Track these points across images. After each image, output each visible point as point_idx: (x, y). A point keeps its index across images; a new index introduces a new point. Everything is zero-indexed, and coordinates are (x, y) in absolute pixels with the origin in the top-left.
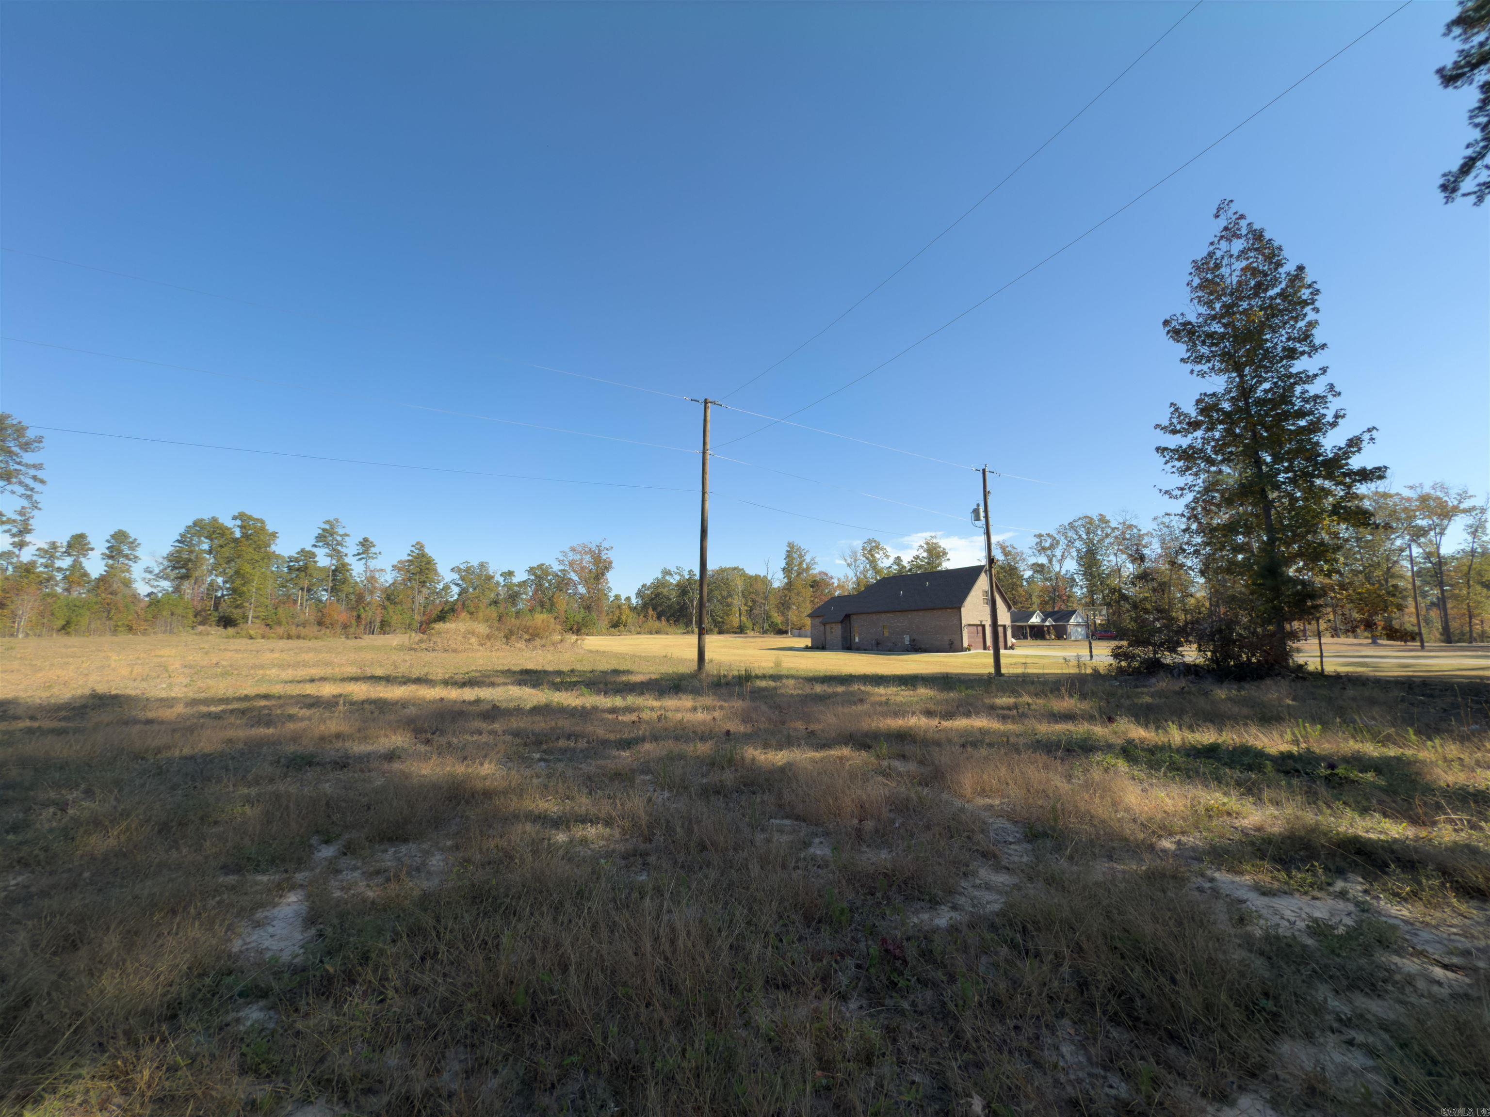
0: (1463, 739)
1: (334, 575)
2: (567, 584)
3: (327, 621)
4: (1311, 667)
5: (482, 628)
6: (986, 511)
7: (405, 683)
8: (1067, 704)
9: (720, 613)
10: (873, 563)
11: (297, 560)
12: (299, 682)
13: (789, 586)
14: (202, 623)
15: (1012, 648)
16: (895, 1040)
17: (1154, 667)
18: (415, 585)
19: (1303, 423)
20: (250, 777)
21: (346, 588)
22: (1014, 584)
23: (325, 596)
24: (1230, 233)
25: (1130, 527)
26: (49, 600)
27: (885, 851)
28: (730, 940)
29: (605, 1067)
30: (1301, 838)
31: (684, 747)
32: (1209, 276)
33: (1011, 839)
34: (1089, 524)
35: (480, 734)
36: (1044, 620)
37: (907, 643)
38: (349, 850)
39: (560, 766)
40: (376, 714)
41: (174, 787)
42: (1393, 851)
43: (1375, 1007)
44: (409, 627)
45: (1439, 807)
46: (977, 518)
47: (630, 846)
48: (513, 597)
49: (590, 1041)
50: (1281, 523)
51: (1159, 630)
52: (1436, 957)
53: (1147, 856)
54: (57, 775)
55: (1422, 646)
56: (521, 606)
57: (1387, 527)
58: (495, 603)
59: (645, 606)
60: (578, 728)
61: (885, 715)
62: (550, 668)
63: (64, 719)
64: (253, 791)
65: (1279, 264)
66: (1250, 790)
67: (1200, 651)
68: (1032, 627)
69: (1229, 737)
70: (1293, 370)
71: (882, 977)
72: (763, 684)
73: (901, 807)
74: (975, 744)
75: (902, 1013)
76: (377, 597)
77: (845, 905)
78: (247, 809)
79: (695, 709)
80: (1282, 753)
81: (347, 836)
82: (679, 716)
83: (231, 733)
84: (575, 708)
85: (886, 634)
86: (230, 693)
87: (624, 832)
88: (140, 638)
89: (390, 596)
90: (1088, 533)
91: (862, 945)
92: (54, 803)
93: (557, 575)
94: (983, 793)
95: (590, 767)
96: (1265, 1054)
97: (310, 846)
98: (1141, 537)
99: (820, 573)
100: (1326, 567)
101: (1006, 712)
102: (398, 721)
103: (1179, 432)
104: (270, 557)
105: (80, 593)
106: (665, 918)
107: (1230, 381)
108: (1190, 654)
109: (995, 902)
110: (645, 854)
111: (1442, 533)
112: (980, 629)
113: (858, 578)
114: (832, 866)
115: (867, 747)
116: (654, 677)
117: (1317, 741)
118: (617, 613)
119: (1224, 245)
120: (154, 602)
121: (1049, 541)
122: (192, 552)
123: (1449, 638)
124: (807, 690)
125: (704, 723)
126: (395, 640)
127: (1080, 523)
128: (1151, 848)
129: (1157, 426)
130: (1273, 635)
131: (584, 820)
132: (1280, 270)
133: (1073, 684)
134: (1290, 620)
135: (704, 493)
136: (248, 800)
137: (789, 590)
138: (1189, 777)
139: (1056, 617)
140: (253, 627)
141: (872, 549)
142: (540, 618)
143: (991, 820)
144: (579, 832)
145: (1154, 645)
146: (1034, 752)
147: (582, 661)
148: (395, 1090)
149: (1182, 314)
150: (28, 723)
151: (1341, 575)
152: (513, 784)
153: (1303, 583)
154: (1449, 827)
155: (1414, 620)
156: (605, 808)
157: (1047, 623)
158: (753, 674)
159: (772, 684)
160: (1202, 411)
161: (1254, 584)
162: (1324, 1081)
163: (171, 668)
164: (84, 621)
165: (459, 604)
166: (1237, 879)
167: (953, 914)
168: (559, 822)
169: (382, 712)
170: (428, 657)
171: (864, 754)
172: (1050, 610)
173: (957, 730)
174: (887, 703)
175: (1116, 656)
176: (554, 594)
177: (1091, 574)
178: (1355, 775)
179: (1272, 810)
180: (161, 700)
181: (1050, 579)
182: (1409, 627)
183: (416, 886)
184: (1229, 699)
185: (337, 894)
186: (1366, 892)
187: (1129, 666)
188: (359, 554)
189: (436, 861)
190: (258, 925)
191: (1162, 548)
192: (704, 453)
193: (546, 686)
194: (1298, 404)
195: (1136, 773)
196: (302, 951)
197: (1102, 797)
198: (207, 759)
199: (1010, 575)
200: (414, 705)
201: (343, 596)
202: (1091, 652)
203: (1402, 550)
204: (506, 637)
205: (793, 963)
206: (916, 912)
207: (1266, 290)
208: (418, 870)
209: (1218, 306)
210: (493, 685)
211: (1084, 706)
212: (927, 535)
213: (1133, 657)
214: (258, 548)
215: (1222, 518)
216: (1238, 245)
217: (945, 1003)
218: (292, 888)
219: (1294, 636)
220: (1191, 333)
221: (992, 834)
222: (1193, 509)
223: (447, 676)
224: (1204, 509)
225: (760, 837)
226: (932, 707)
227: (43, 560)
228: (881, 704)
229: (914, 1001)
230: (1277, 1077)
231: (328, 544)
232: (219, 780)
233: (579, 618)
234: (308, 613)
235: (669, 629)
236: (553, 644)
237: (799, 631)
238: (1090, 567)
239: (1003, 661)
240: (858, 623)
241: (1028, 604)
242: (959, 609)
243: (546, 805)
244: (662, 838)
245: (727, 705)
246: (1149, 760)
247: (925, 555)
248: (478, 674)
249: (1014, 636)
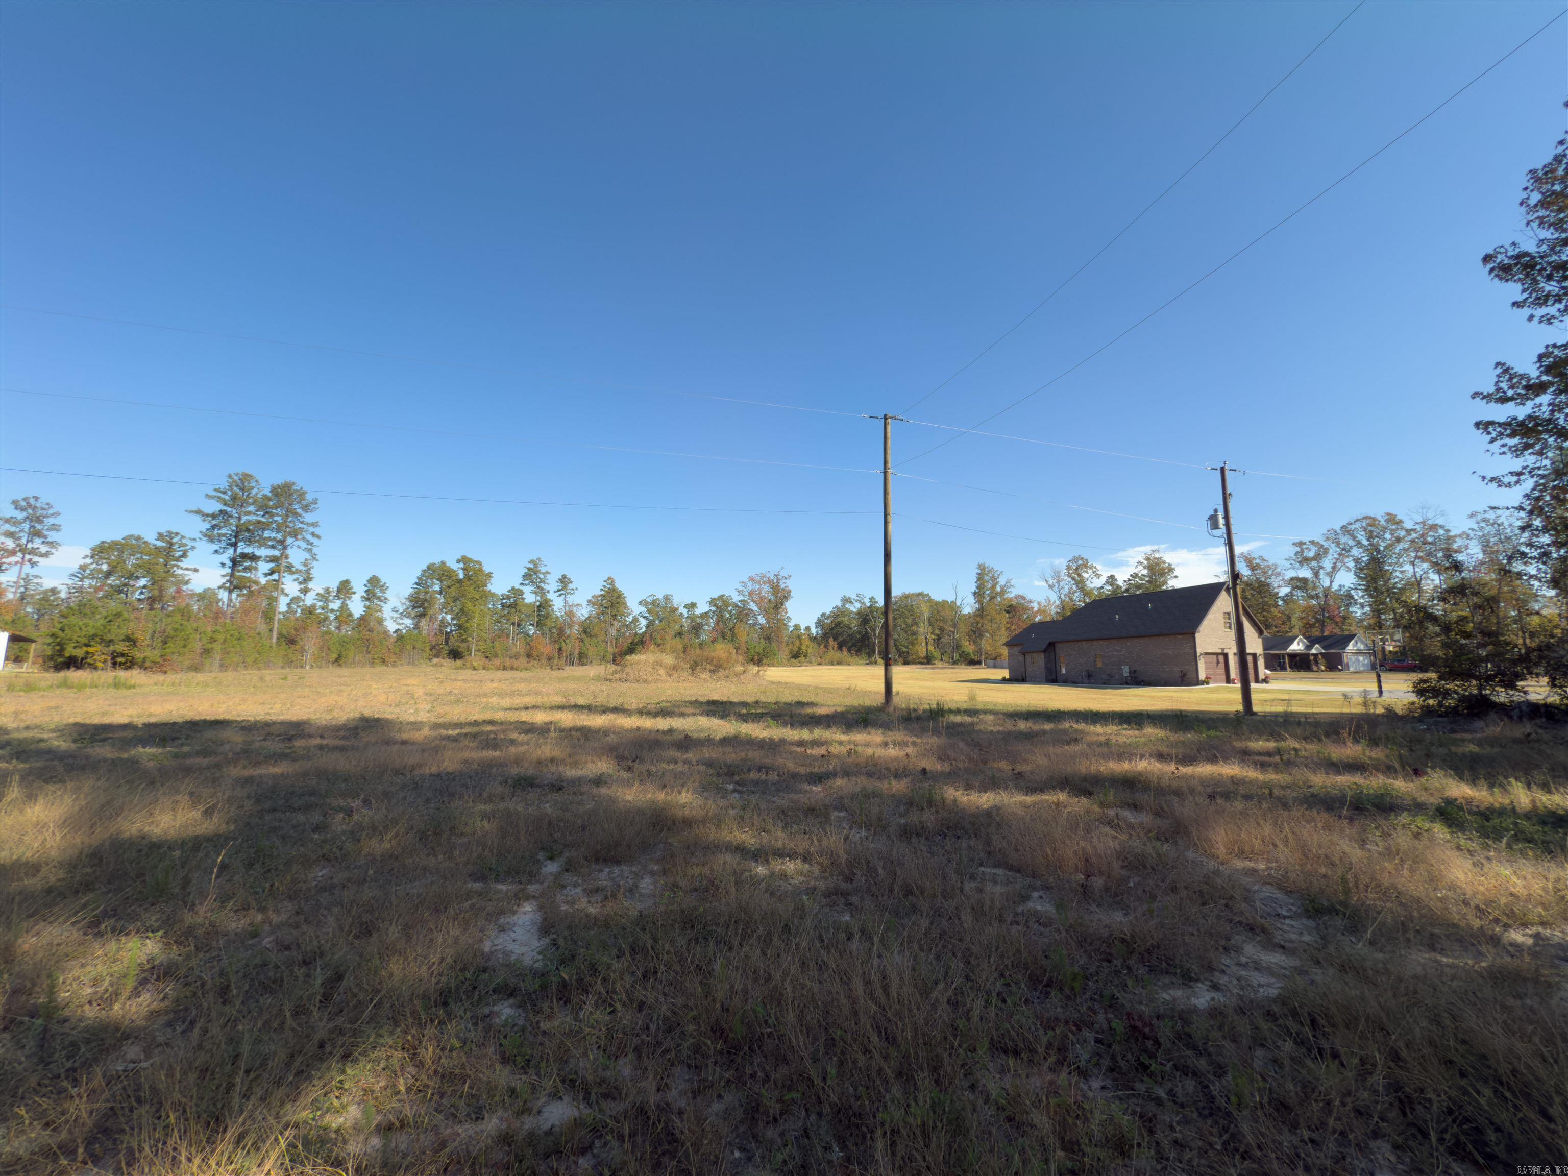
1: (539, 611)
2: (747, 614)
3: (535, 654)
5: (669, 660)
6: (1227, 517)
7: (604, 712)
8: (1351, 750)
9: (905, 643)
10: (1080, 584)
11: (509, 598)
12: (516, 709)
13: (981, 612)
14: (437, 656)
15: (1265, 681)
16: (1151, 1132)
17: (1480, 706)
18: (608, 618)
20: (485, 795)
21: (550, 623)
22: (1266, 603)
23: (531, 630)
25: (1434, 527)
26: (327, 637)
27: (1120, 913)
28: (948, 994)
29: (826, 1109)
31: (878, 784)
32: (1557, 188)
33: (1284, 913)
34: (1371, 526)
35: (676, 763)
36: (1309, 647)
37: (1126, 674)
39: (754, 799)
40: (582, 741)
41: (428, 801)
44: (603, 659)
46: (1215, 526)
47: (830, 885)
48: (696, 629)
49: (809, 1079)
51: (1486, 659)
53: (1487, 950)
54: (343, 785)
56: (703, 637)
58: (680, 634)
59: (825, 636)
60: (768, 761)
61: (1107, 757)
62: (735, 700)
63: (343, 738)
64: (488, 807)
67: (1554, 686)
68: (1293, 656)
71: (1129, 1056)
72: (958, 719)
73: (1136, 863)
74: (1227, 796)
75: (1159, 1102)
76: (576, 630)
77: (1077, 970)
78: (485, 823)
79: (886, 744)
81: (567, 854)
82: (870, 751)
83: (467, 755)
84: (763, 740)
85: (1099, 665)
86: (462, 719)
87: (823, 869)
88: (391, 669)
89: (587, 630)
90: (1370, 538)
91: (1101, 1017)
92: (341, 809)
93: (737, 606)
94: (1241, 854)
95: (783, 801)
97: (538, 861)
98: (1449, 538)
99: (1017, 597)
101: (1267, 759)
102: (601, 748)
103: (1512, 399)
104: (487, 596)
105: (347, 631)
106: (876, 961)
108: (1538, 690)
109: (1269, 985)
110: (845, 894)
112: (1221, 658)
113: (1062, 602)
114: (1057, 925)
115: (1089, 794)
116: (839, 709)
118: (797, 643)
120: (400, 637)
121: (1314, 550)
122: (426, 593)
124: (1009, 726)
125: (896, 759)
126: (592, 671)
127: (1358, 525)
128: (1495, 940)
129: (1475, 395)
131: (780, 854)
133: (1359, 727)
135: (886, 515)
136: (484, 816)
137: (981, 616)
138: (1550, 852)
139: (1325, 643)
140: (476, 659)
141: (1078, 568)
142: (721, 650)
143: (1256, 888)
144: (778, 866)
145: (1479, 678)
146: (1310, 807)
147: (765, 692)
148: (631, 1098)
149: (1514, 244)
150: (318, 741)
152: (710, 814)
156: (801, 844)
157: (1314, 651)
158: (946, 707)
159: (968, 719)
160: (1549, 369)
163: (416, 695)
164: (351, 654)
165: (648, 636)
167: (1217, 995)
168: (758, 855)
169: (587, 739)
170: (623, 687)
171: (1084, 801)
172: (1318, 634)
173: (1200, 778)
174: (1107, 743)
175: (1420, 692)
176: (735, 624)
177: (1376, 589)
180: (411, 723)
181: (1315, 597)
183: (633, 907)
185: (564, 907)
187: (1440, 704)
188: (559, 590)
189: (646, 884)
190: (502, 929)
191: (1484, 552)
192: (885, 472)
193: (733, 717)
195: (1462, 842)
196: (540, 957)
197: (1412, 870)
198: (451, 777)
199: (1260, 593)
200: (614, 733)
201: (546, 629)
202: (1380, 687)
204: (691, 668)
206: (1165, 987)
208: (631, 891)
210: (683, 715)
211: (1378, 754)
212: (1148, 549)
213: (1447, 693)
214: (477, 588)
217: (1213, 1098)
218: (527, 898)
220: (1529, 267)
221: (1258, 904)
222: (1538, 499)
223: (640, 706)
224: (1553, 497)
225: (969, 886)
226: (1164, 749)
227: (320, 604)
228: (1100, 745)
229: (1172, 1090)
231: (533, 582)
232: (461, 797)
233: (760, 649)
234: (518, 647)
235: (850, 660)
236: (736, 675)
237: (994, 662)
238: (1374, 580)
239: (1254, 697)
240: (1062, 652)
241: (1286, 628)
242: (1193, 635)
243: (744, 836)
244: (863, 879)
245: (919, 740)
246: (1483, 827)
247: (1145, 572)
248: (668, 705)
249: (1267, 667)
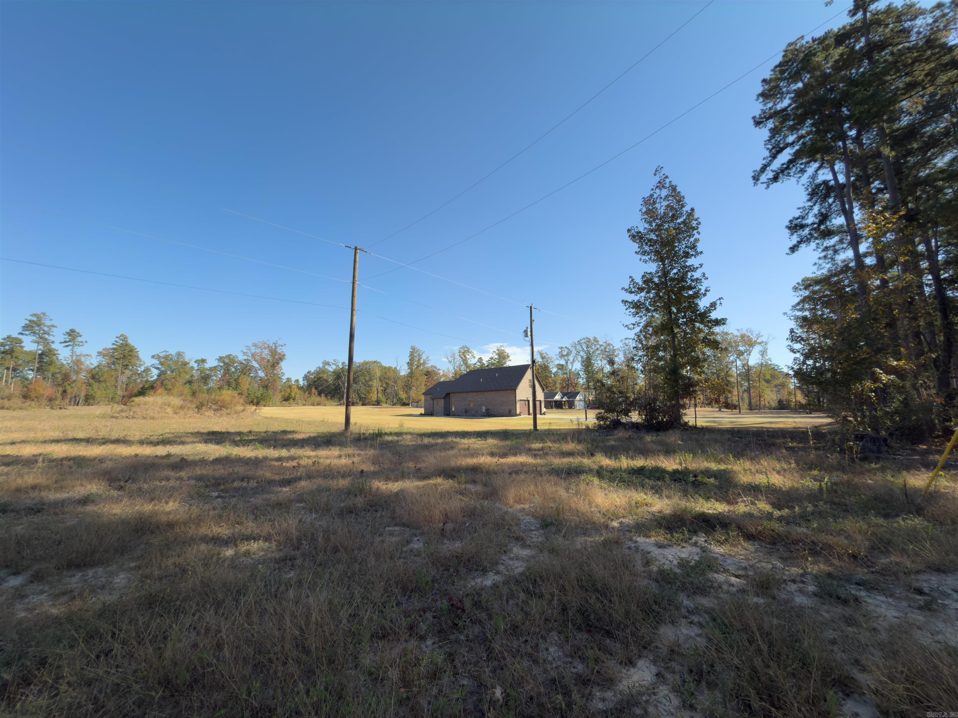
0: (752, 459)
1: (41, 358)
2: (250, 369)
3: (33, 395)
4: (690, 424)
5: (176, 401)
6: (531, 332)
7: (104, 443)
8: (570, 446)
9: (364, 392)
10: (465, 361)
13: (411, 375)
15: (544, 414)
16: (453, 661)
17: (617, 424)
18: (119, 367)
19: (691, 292)
21: (52, 369)
22: (547, 376)
23: (31, 375)
24: (661, 185)
25: (609, 345)
27: (458, 542)
28: (350, 611)
30: (679, 516)
31: (330, 482)
32: (650, 207)
33: (533, 528)
34: (588, 342)
35: (168, 480)
36: (562, 398)
37: (484, 411)
38: (37, 578)
39: (234, 501)
40: (74, 468)
42: (718, 519)
43: (705, 602)
44: (112, 400)
45: (739, 494)
46: (526, 336)
47: (281, 554)
48: (205, 378)
49: (236, 697)
50: (680, 345)
51: (621, 403)
52: (733, 572)
53: (604, 532)
55: (740, 412)
56: (211, 384)
57: (726, 349)
58: (190, 382)
59: (309, 386)
60: (250, 473)
61: (465, 456)
62: (232, 430)
65: (683, 206)
66: (657, 491)
67: (640, 415)
68: (556, 402)
69: (649, 463)
70: (688, 264)
71: (449, 622)
72: (390, 438)
73: (471, 513)
74: (517, 472)
75: (459, 642)
76: (83, 376)
77: (429, 579)
79: (340, 456)
80: (674, 470)
81: (35, 567)
82: (328, 461)
84: (250, 459)
85: (472, 406)
87: (279, 543)
89: (95, 376)
90: (587, 347)
91: (438, 603)
93: (242, 363)
94: (519, 501)
95: (258, 500)
96: (652, 635)
98: (614, 351)
99: (432, 367)
100: (699, 370)
101: (537, 452)
102: (94, 473)
103: (633, 292)
106: (304, 601)
107: (658, 266)
108: (635, 417)
109: (521, 566)
110: (293, 559)
111: (749, 354)
112: (526, 402)
113: (455, 370)
114: (423, 555)
115: (452, 477)
116: (312, 435)
117: (690, 463)
118: (289, 391)
119: (658, 191)
121: (566, 350)
123: (751, 408)
124: (419, 441)
125: (346, 466)
126: (98, 410)
127: (583, 341)
128: (607, 527)
129: (623, 288)
130: (674, 406)
131: (248, 538)
132: (684, 209)
133: (574, 434)
134: (682, 398)
135: (352, 310)
137: (411, 377)
138: (629, 486)
139: (568, 396)
141: (464, 352)
142: (227, 394)
143: (522, 518)
144: (243, 547)
145: (617, 412)
146: (550, 475)
147: (258, 424)
149: (637, 227)
151: (706, 374)
152: (193, 516)
153: (689, 378)
154: (743, 504)
155: (737, 398)
156: (267, 528)
157: (564, 400)
158: (383, 432)
159: (396, 438)
160: (645, 282)
161: (666, 378)
162: (679, 646)
165: (158, 383)
166: (647, 540)
167: (495, 577)
168: (229, 542)
169: (80, 466)
170: (128, 423)
171: (451, 481)
172: (566, 391)
173: (508, 464)
174: (468, 449)
175: (598, 418)
176: (239, 376)
177: (588, 371)
178: (706, 480)
179: (666, 501)
181: (566, 373)
182: (735, 402)
183: (98, 601)
184: (652, 441)
185: (22, 615)
186: (706, 541)
187: (605, 424)
188: (65, 342)
189: (119, 580)
191: (624, 357)
192: (353, 283)
193: (227, 443)
194: (689, 282)
195: (603, 485)
197: (584, 500)
199: (544, 370)
200: (111, 460)
201: (49, 375)
202: (586, 416)
203: (733, 362)
204: (197, 407)
205: (391, 621)
206: (474, 578)
207: (676, 219)
208: (103, 587)
209: (654, 224)
210: (183, 443)
211: (580, 447)
212: (498, 345)
213: (607, 419)
215: (653, 342)
216: (664, 192)
217: (485, 633)
219: (684, 407)
220: (641, 238)
221: (522, 526)
222: (639, 336)
223: (143, 437)
224: (644, 336)
225: (377, 540)
226: (494, 450)
228: (464, 449)
229: (467, 634)
230: (657, 647)
231: (34, 333)
233: (258, 394)
234: (14, 388)
235: (327, 402)
236: (237, 413)
237: (417, 404)
238: (588, 367)
239: (538, 422)
240: (454, 399)
241: (553, 388)
242: (515, 390)
243: (219, 530)
244: (307, 547)
245: (363, 453)
246: (610, 477)
247: (497, 357)
248: (170, 436)
249: (545, 407)
